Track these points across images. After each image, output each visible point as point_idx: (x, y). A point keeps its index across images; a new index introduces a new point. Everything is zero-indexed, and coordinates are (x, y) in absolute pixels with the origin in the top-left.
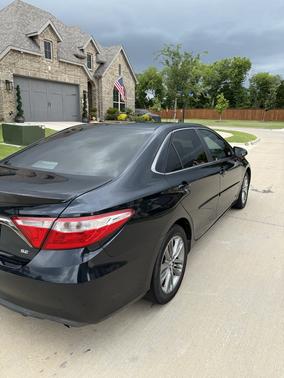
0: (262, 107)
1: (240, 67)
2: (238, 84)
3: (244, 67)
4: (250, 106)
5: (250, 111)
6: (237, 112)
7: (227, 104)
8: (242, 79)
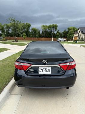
0: (35, 37)
1: (28, 26)
2: (28, 30)
3: (29, 26)
4: (32, 37)
5: (32, 38)
6: (29, 38)
7: (26, 36)
8: (29, 29)
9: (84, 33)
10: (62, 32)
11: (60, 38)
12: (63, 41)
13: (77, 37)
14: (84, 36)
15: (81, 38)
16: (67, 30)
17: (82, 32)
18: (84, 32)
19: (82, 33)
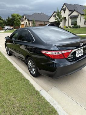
9: (30, 21)
10: (6, 19)
11: (6, 27)
12: (10, 30)
13: (24, 24)
14: (30, 23)
15: (28, 26)
16: (11, 17)
17: (28, 19)
18: (30, 19)
19: (28, 21)
